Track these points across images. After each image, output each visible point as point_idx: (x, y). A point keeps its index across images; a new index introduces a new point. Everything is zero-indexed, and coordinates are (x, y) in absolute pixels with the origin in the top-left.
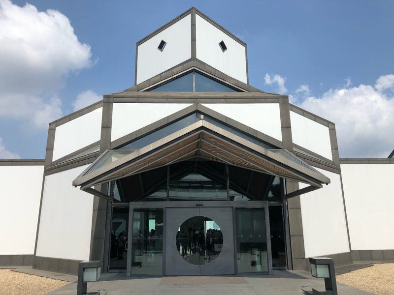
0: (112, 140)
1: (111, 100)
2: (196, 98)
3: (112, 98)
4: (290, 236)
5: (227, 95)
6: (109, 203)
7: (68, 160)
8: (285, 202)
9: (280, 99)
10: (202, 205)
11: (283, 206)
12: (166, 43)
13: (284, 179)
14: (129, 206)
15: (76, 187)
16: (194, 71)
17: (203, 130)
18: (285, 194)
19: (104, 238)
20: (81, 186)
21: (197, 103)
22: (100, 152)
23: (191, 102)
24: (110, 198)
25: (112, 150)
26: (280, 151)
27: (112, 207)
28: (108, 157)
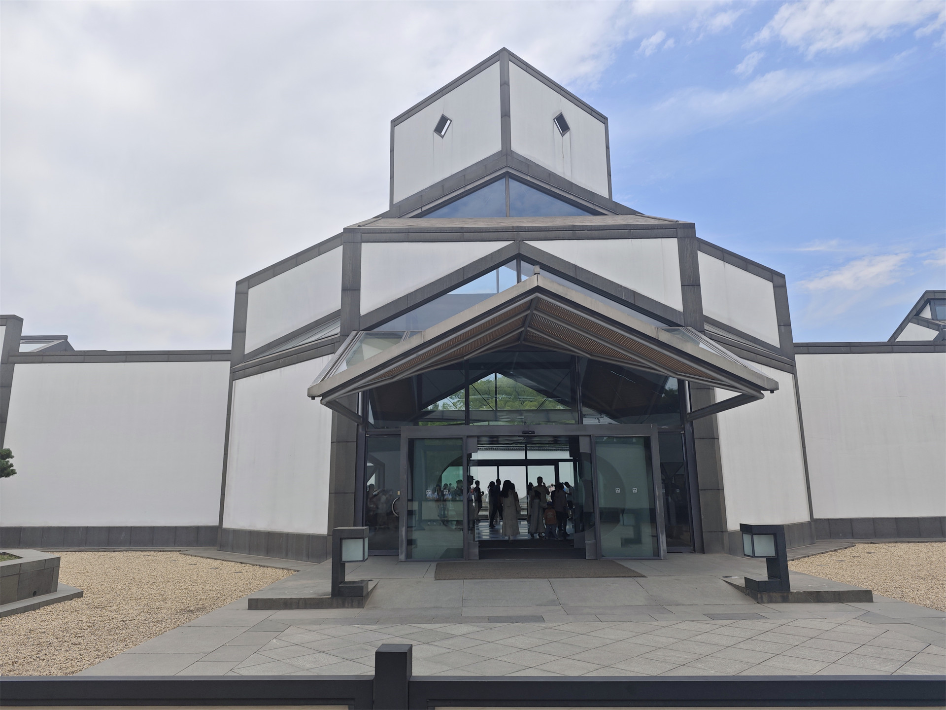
0: (363, 311)
1: (358, 237)
2: (519, 230)
3: (359, 235)
4: (698, 490)
5: (576, 224)
6: (360, 430)
7: (275, 352)
8: (688, 426)
9: (679, 230)
10: (533, 432)
11: (684, 433)
12: (451, 121)
13: (687, 382)
14: (400, 435)
15: (314, 399)
16: (508, 175)
17: (539, 293)
18: (689, 411)
19: (353, 493)
20: (321, 397)
21: (520, 241)
22: (340, 336)
23: (508, 238)
24: (362, 419)
25: (363, 332)
26: (679, 329)
27: (366, 436)
28: (358, 344)
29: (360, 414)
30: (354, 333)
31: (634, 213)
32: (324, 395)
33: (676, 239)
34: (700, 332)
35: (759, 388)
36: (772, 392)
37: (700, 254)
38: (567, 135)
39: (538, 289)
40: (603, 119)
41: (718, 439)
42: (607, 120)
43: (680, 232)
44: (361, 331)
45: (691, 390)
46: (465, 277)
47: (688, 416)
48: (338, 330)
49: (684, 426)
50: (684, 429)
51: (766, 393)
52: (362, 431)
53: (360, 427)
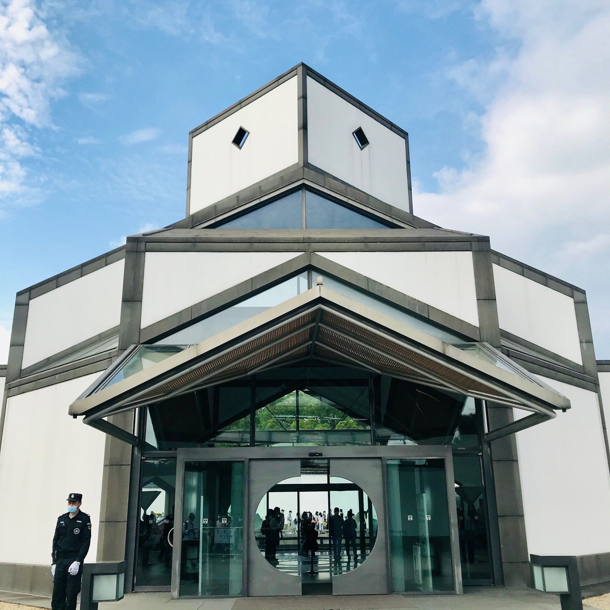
0: (144, 325)
1: (142, 246)
2: (308, 241)
3: (143, 244)
4: (497, 516)
5: (368, 236)
6: (136, 452)
7: (53, 367)
8: (486, 448)
9: (473, 243)
10: (321, 454)
11: (482, 455)
12: (249, 133)
13: (484, 401)
14: (176, 457)
15: (76, 418)
16: (304, 187)
17: (321, 304)
18: (486, 431)
19: (125, 522)
20: (84, 416)
21: (311, 252)
22: (118, 350)
23: (298, 249)
24: (137, 440)
25: (142, 345)
26: (475, 345)
27: (141, 459)
28: (135, 358)
29: (136, 434)
30: (132, 347)
31: (432, 226)
32: (88, 413)
33: (471, 253)
34: (496, 347)
35: (551, 407)
36: (564, 410)
37: (495, 266)
38: (367, 148)
39: (320, 300)
40: (404, 134)
41: (517, 461)
42: (408, 135)
43: (475, 245)
44: (142, 344)
45: (488, 409)
46: (253, 288)
47: (486, 437)
48: (116, 345)
49: (482, 447)
50: (481, 451)
51: (559, 412)
52: (138, 453)
53: (136, 449)
